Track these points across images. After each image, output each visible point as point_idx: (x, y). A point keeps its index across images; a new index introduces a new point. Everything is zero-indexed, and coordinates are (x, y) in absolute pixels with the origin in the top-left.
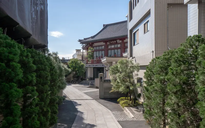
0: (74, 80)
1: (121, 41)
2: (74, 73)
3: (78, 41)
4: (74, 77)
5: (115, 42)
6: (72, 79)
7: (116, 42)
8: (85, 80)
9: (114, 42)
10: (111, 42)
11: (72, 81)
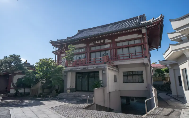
0: (44, 92)
1: (110, 41)
2: (44, 81)
3: (49, 42)
4: (43, 88)
5: (102, 41)
6: (40, 91)
7: (104, 41)
8: (63, 92)
9: (100, 42)
10: (97, 43)
11: (40, 94)
